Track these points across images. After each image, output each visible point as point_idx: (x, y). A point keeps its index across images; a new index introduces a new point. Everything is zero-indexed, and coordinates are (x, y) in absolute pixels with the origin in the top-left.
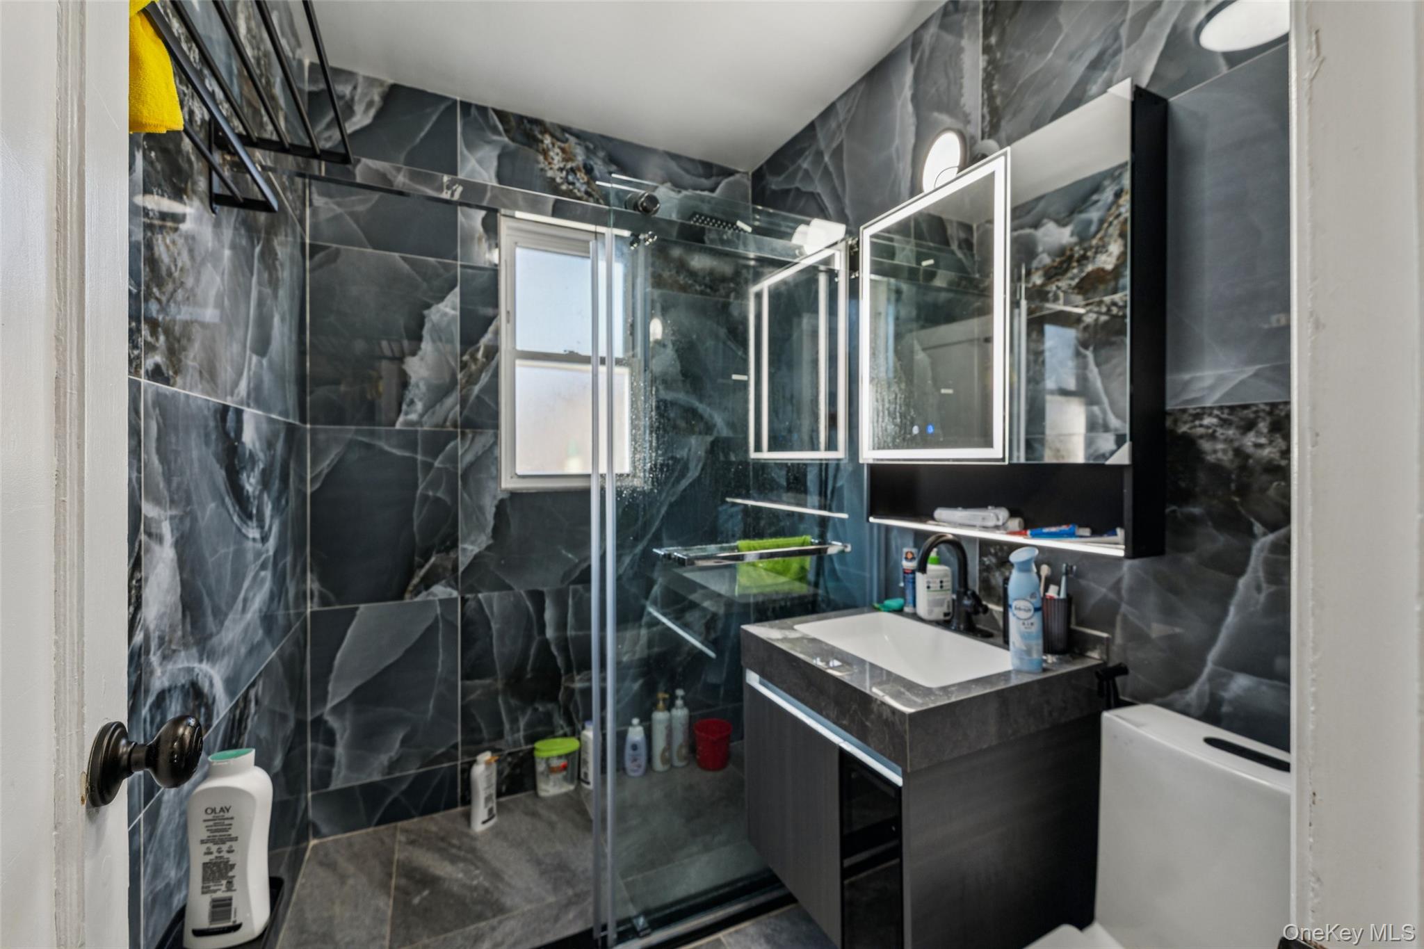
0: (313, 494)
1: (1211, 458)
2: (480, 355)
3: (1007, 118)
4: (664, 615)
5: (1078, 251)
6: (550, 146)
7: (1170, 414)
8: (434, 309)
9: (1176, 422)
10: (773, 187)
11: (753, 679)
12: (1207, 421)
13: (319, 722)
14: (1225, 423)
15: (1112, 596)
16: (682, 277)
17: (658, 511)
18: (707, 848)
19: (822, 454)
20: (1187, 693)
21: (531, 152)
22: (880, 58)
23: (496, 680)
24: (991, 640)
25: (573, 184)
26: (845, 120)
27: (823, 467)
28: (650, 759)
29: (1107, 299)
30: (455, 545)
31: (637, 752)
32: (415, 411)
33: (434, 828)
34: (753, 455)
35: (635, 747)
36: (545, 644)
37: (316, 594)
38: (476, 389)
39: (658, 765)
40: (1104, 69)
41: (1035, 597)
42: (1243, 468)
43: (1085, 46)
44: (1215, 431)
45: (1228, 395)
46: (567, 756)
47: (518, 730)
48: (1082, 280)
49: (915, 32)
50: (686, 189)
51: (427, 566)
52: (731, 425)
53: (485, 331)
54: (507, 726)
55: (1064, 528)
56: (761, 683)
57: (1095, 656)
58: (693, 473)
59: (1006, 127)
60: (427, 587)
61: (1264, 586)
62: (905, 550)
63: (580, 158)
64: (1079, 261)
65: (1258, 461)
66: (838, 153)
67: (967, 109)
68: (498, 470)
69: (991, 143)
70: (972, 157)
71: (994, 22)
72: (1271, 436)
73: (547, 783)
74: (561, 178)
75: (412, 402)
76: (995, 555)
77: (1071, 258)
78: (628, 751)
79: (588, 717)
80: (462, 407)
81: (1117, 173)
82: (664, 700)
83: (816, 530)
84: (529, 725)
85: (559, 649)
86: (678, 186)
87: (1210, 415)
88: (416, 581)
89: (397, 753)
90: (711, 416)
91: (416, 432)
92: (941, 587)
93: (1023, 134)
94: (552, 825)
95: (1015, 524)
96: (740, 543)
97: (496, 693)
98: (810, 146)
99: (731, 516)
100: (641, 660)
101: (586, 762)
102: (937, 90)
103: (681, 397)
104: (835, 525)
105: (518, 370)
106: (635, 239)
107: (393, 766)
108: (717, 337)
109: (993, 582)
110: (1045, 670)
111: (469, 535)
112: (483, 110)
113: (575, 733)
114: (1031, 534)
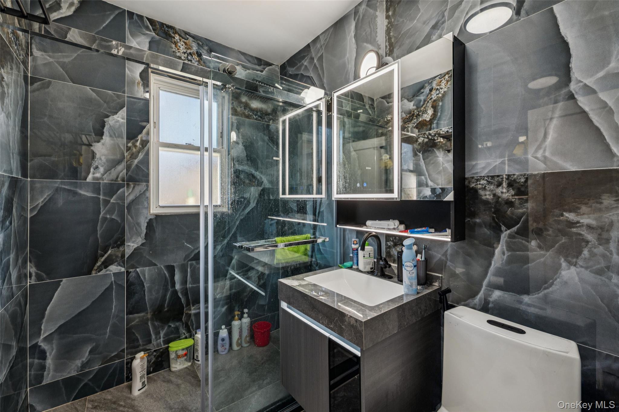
0: (31, 218)
1: (484, 198)
2: (138, 144)
3: (397, 48)
4: (238, 274)
5: (416, 112)
6: (179, 40)
7: (467, 179)
8: (111, 118)
9: (469, 182)
10: (290, 73)
11: (284, 305)
12: (482, 182)
13: (35, 347)
14: (489, 183)
15: (444, 258)
16: (247, 111)
17: (235, 223)
18: (260, 387)
19: (314, 196)
20: (475, 299)
21: (168, 42)
22: (340, 18)
23: (147, 313)
24: (392, 279)
25: (191, 61)
26: (324, 44)
27: (315, 201)
28: (231, 345)
29: (427, 133)
30: (123, 243)
31: (224, 342)
32: (99, 172)
33: (109, 397)
34: (281, 196)
35: (223, 340)
36: (175, 292)
37: (34, 274)
38: (136, 161)
39: (235, 347)
40: (438, 29)
41: (414, 261)
42: (497, 202)
43: (430, 19)
44: (485, 186)
45: (490, 171)
46: (187, 348)
47: (160, 338)
48: (417, 124)
49: (356, 7)
50: (249, 69)
51: (106, 256)
52: (271, 182)
53: (141, 132)
54: (153, 337)
55: (423, 229)
56: (288, 307)
57: (436, 285)
58: (253, 205)
59: (396, 52)
60: (106, 267)
61: (506, 252)
62: (353, 240)
63: (195, 48)
64: (416, 116)
65: (503, 199)
66: (321, 58)
67: (379, 43)
68: (149, 204)
69: (389, 59)
70: (381, 64)
71: (391, 5)
72: (508, 189)
73: (176, 364)
74: (184, 57)
75: (97, 167)
76: (393, 241)
77: (413, 114)
78: (220, 342)
79: (198, 327)
80: (128, 170)
81: (430, 81)
82: (238, 315)
83: (312, 231)
84: (166, 335)
85: (182, 294)
86: (245, 67)
87: (483, 179)
88: (99, 264)
89: (86, 359)
90: (261, 178)
91: (100, 183)
92: (370, 256)
93: (404, 55)
94: (178, 386)
95: (402, 227)
96: (277, 239)
97: (147, 320)
98: (308, 55)
99: (271, 225)
100: (226, 296)
101: (197, 351)
102: (366, 33)
103: (246, 168)
104: (320, 228)
105: (160, 152)
106: (224, 87)
107: (84, 366)
108: (263, 141)
109: (392, 253)
110: (418, 293)
111: (131, 238)
112: (141, 17)
113: (191, 336)
114: (410, 232)
